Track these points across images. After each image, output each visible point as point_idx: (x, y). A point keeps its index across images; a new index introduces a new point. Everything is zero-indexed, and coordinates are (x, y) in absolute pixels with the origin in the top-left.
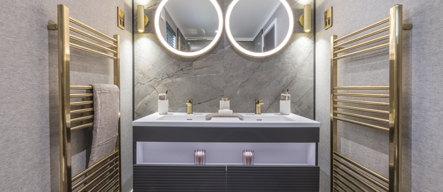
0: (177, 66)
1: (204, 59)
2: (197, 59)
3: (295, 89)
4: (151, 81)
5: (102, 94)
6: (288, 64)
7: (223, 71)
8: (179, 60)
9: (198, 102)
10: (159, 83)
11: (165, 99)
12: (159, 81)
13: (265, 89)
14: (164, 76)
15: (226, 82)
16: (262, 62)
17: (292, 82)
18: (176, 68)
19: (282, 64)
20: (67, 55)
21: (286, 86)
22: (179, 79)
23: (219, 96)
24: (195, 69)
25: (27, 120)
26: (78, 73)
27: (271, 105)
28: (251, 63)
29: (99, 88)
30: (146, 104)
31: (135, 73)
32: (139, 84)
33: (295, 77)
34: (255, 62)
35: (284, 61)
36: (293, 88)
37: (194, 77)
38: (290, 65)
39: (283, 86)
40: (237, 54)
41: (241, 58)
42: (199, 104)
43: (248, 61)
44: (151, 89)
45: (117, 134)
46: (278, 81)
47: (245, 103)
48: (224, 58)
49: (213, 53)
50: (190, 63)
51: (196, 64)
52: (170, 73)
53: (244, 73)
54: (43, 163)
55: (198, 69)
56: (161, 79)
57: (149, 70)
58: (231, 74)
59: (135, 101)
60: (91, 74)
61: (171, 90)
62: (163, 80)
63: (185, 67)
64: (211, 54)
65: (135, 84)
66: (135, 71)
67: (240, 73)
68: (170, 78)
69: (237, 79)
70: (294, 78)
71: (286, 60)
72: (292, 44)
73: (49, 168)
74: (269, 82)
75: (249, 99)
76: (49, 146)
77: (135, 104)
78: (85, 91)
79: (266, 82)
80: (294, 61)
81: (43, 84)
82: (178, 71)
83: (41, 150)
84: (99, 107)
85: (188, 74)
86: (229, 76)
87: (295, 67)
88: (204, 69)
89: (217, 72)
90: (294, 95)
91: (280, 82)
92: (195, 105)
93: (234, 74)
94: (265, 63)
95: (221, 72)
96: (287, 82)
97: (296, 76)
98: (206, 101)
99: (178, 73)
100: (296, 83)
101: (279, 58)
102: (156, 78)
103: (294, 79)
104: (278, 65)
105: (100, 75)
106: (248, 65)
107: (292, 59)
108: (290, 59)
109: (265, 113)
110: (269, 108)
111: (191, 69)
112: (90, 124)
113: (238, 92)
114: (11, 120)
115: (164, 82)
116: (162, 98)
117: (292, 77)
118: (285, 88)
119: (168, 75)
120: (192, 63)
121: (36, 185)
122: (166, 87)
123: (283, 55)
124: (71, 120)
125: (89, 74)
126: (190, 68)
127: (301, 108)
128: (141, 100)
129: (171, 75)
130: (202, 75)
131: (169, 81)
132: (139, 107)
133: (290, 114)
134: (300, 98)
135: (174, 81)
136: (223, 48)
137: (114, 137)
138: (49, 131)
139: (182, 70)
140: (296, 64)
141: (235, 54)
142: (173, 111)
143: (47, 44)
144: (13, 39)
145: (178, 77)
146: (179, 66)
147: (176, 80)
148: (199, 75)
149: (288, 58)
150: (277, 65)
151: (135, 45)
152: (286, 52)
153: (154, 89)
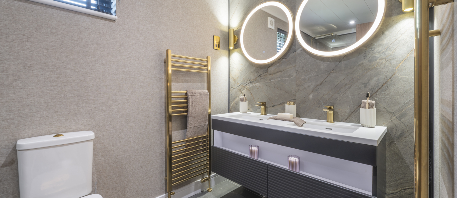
0: (257, 73)
1: (278, 65)
2: (272, 65)
3: (391, 94)
4: (239, 86)
5: (193, 96)
6: (380, 60)
7: (295, 75)
8: (258, 67)
9: (273, 105)
10: (244, 88)
11: (244, 100)
12: (244, 86)
13: (344, 93)
14: (248, 82)
15: (298, 85)
16: (340, 62)
17: (385, 85)
18: (256, 74)
19: (369, 61)
20: (170, 74)
21: (376, 90)
22: (258, 84)
23: (291, 100)
24: (270, 74)
25: (154, 108)
26: (182, 84)
27: (352, 113)
28: (325, 64)
29: (191, 92)
30: (236, 104)
31: (230, 80)
32: (232, 88)
33: (392, 78)
34: (330, 62)
35: (373, 57)
36: (388, 93)
37: (269, 81)
38: (384, 61)
39: (371, 89)
40: (309, 56)
41: (314, 59)
42: (273, 106)
43: (322, 62)
44: (239, 92)
45: (208, 123)
46: (364, 84)
47: (318, 109)
48: (296, 61)
49: (286, 58)
50: (266, 69)
51: (271, 70)
52: (251, 79)
53: (318, 76)
54: (161, 130)
55: (272, 74)
56: (245, 84)
57: (238, 77)
58: (303, 77)
59: (230, 101)
60: (191, 84)
61: (252, 93)
62: (247, 85)
63: (262, 73)
64: (284, 59)
65: (230, 88)
66: (230, 79)
67: (313, 75)
68: (252, 83)
69: (309, 83)
70: (390, 78)
71: (376, 55)
72: (387, 33)
73: (164, 134)
74: (349, 85)
75: (324, 104)
76: (164, 122)
77: (230, 103)
78: (184, 94)
79: (346, 85)
80: (391, 55)
81: (162, 91)
82: (257, 77)
83: (160, 123)
84: (191, 104)
85: (265, 79)
86: (300, 79)
87: (392, 64)
88: (277, 74)
89: (289, 76)
90: (389, 102)
91: (365, 85)
92: (270, 107)
93: (307, 77)
94: (343, 63)
95: (293, 76)
96: (378, 84)
97: (393, 75)
98: (279, 104)
99: (257, 79)
100: (393, 86)
101: (365, 53)
102: (242, 84)
103: (390, 80)
104: (363, 63)
105: (198, 84)
106: (322, 67)
107: (386, 53)
108: (382, 53)
109: (343, 122)
110: (349, 116)
111: (267, 75)
112: (186, 114)
113: (311, 96)
114: (147, 107)
115: (248, 87)
116: (242, 100)
117: (387, 77)
118: (373, 92)
119: (250, 81)
120: (268, 69)
121: (157, 140)
122: (249, 91)
123: (371, 49)
124: (172, 110)
125: (189, 84)
126: (266, 73)
127: (402, 120)
128: (233, 101)
129: (252, 81)
130: (275, 80)
131: (251, 85)
132: (232, 106)
133: (375, 126)
134: (402, 107)
135: (254, 86)
136: (295, 52)
137: (205, 125)
138: (164, 115)
139: (260, 76)
140: (393, 59)
141: (308, 56)
142: (253, 111)
143: (164, 70)
144: (148, 71)
145: (257, 83)
146: (258, 73)
147: (256, 85)
148: (274, 80)
149: (379, 53)
150: (361, 63)
151: (230, 59)
152: (376, 44)
153: (241, 92)
